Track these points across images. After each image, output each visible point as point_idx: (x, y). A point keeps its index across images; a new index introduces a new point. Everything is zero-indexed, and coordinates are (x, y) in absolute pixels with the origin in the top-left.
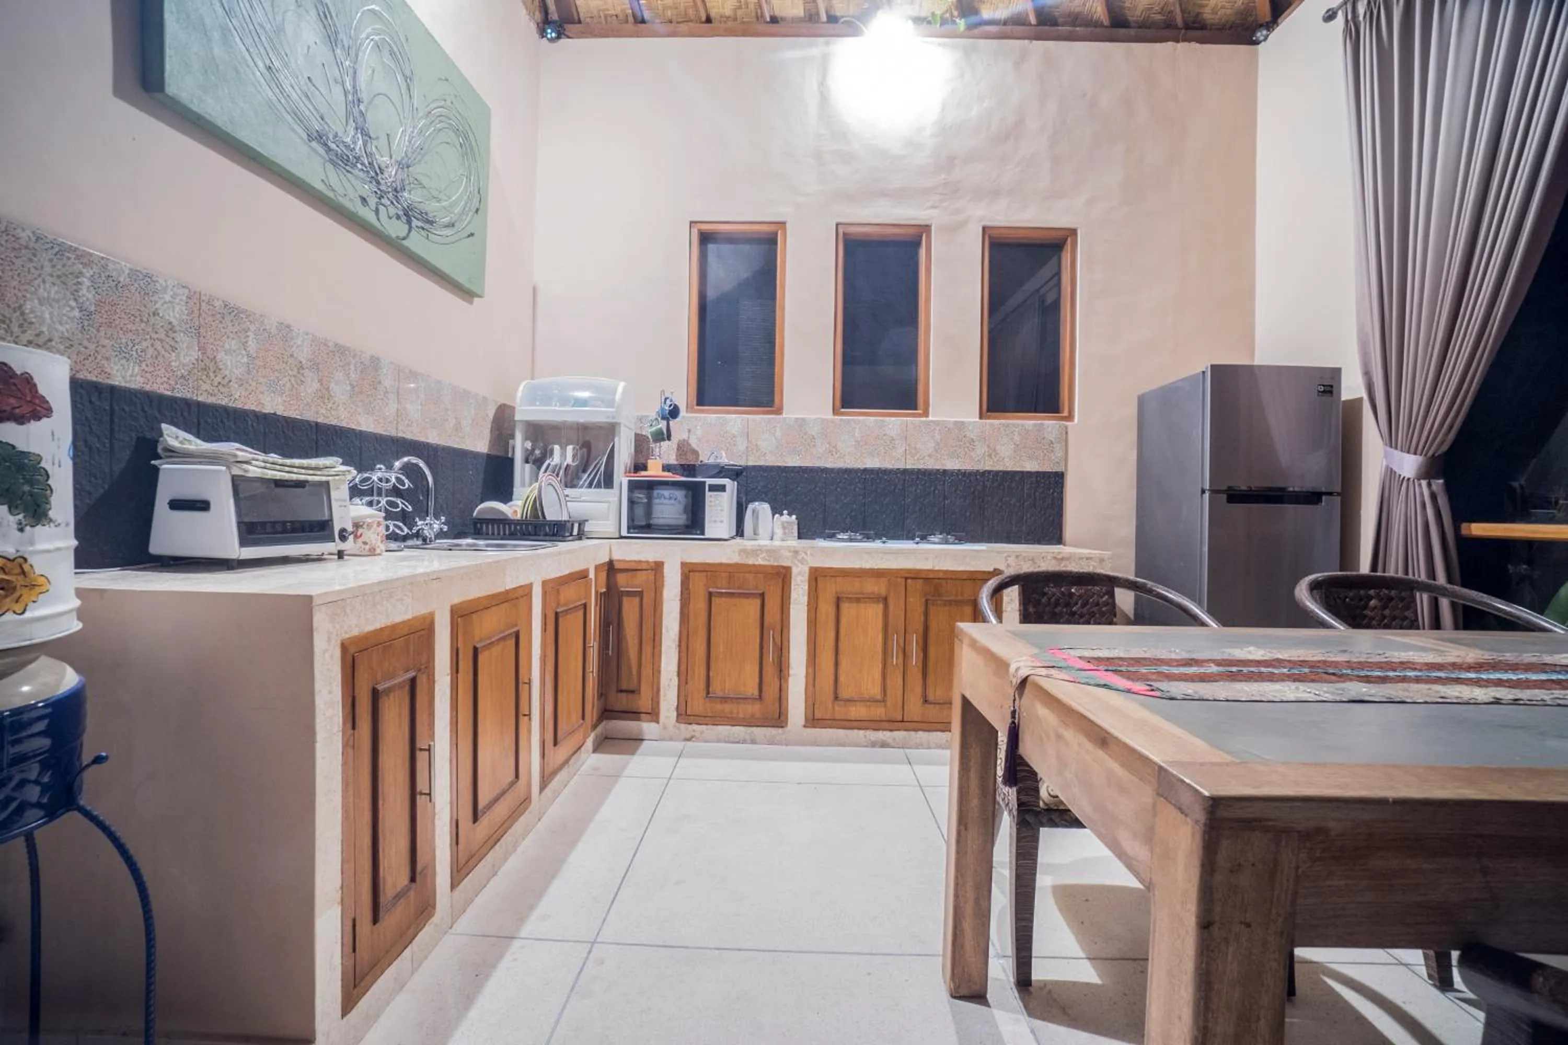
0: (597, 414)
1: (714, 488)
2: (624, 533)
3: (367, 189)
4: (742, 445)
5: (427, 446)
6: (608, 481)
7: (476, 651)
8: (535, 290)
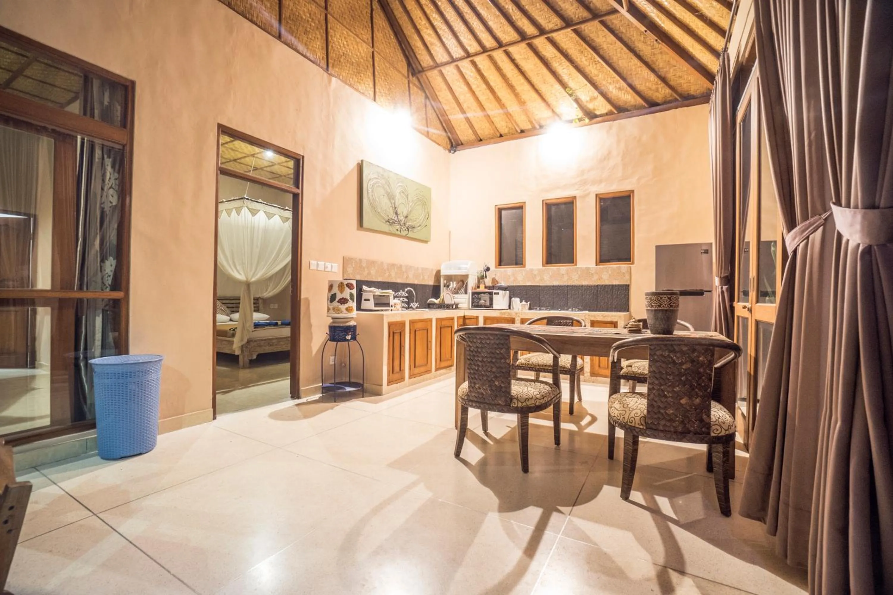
0: (462, 272)
1: (495, 294)
2: (470, 308)
3: (398, 227)
4: (512, 279)
5: (414, 285)
6: (466, 292)
7: (415, 331)
8: (450, 232)
